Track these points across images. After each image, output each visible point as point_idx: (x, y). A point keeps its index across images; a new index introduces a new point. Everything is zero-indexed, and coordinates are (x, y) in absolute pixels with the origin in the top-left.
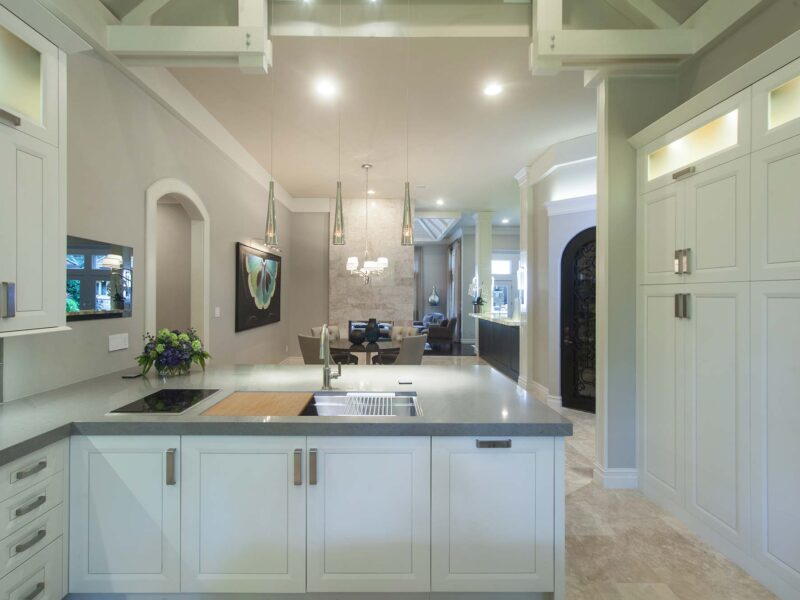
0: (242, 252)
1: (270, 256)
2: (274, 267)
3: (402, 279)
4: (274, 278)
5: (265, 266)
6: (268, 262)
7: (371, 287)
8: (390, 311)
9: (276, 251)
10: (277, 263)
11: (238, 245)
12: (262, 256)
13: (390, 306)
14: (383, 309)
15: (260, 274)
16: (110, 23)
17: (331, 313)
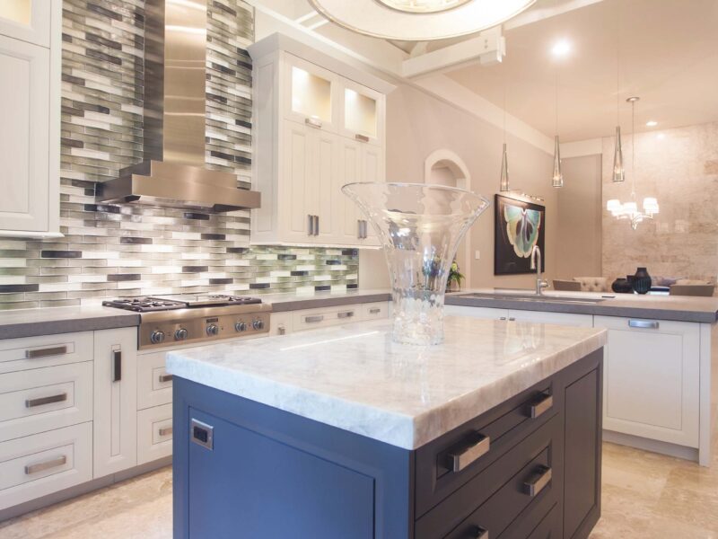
0: (500, 203)
1: (532, 206)
2: (536, 217)
3: (701, 225)
4: (536, 228)
5: (525, 216)
6: (530, 213)
7: (655, 235)
8: (683, 265)
9: (538, 201)
10: (540, 212)
11: (496, 197)
12: (522, 207)
13: (683, 258)
14: (673, 262)
15: (519, 224)
16: (405, 60)
17: (604, 266)
